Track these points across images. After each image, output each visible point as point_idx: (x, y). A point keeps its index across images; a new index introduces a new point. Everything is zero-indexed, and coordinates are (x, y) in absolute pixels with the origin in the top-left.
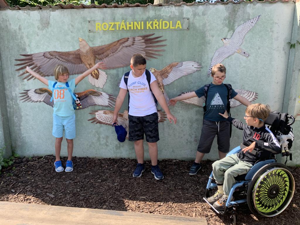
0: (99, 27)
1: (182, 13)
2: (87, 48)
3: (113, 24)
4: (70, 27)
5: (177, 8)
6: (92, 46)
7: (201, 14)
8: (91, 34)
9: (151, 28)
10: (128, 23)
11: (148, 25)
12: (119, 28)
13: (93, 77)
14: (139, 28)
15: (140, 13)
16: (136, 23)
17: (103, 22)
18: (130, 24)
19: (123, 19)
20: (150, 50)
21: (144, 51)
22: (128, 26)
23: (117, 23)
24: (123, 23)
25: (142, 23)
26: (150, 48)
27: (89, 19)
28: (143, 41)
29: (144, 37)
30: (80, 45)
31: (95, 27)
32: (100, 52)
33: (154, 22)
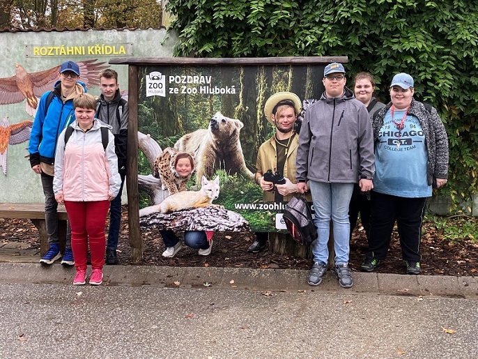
0: (37, 51)
1: (125, 38)
2: (24, 74)
3: (52, 48)
4: (6, 51)
5: (119, 32)
6: (29, 72)
7: (145, 39)
8: (28, 59)
9: (93, 53)
10: (68, 48)
11: (90, 50)
12: (59, 53)
13: (31, 106)
14: (80, 54)
15: (81, 37)
16: (76, 48)
17: (42, 46)
18: (70, 49)
19: (63, 43)
20: (93, 77)
21: (87, 77)
22: (68, 51)
23: (57, 48)
24: (63, 48)
25: (83, 48)
26: (93, 75)
27: (26, 43)
28: (85, 67)
29: (86, 63)
30: (16, 70)
31: (32, 51)
32: (38, 79)
33: (96, 48)
